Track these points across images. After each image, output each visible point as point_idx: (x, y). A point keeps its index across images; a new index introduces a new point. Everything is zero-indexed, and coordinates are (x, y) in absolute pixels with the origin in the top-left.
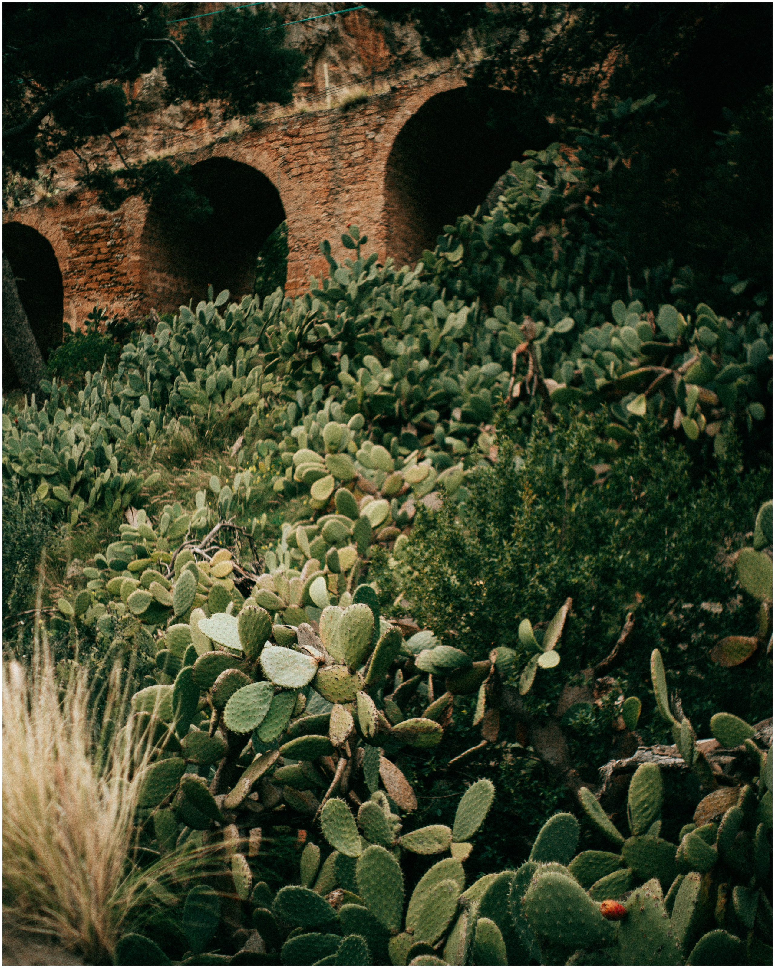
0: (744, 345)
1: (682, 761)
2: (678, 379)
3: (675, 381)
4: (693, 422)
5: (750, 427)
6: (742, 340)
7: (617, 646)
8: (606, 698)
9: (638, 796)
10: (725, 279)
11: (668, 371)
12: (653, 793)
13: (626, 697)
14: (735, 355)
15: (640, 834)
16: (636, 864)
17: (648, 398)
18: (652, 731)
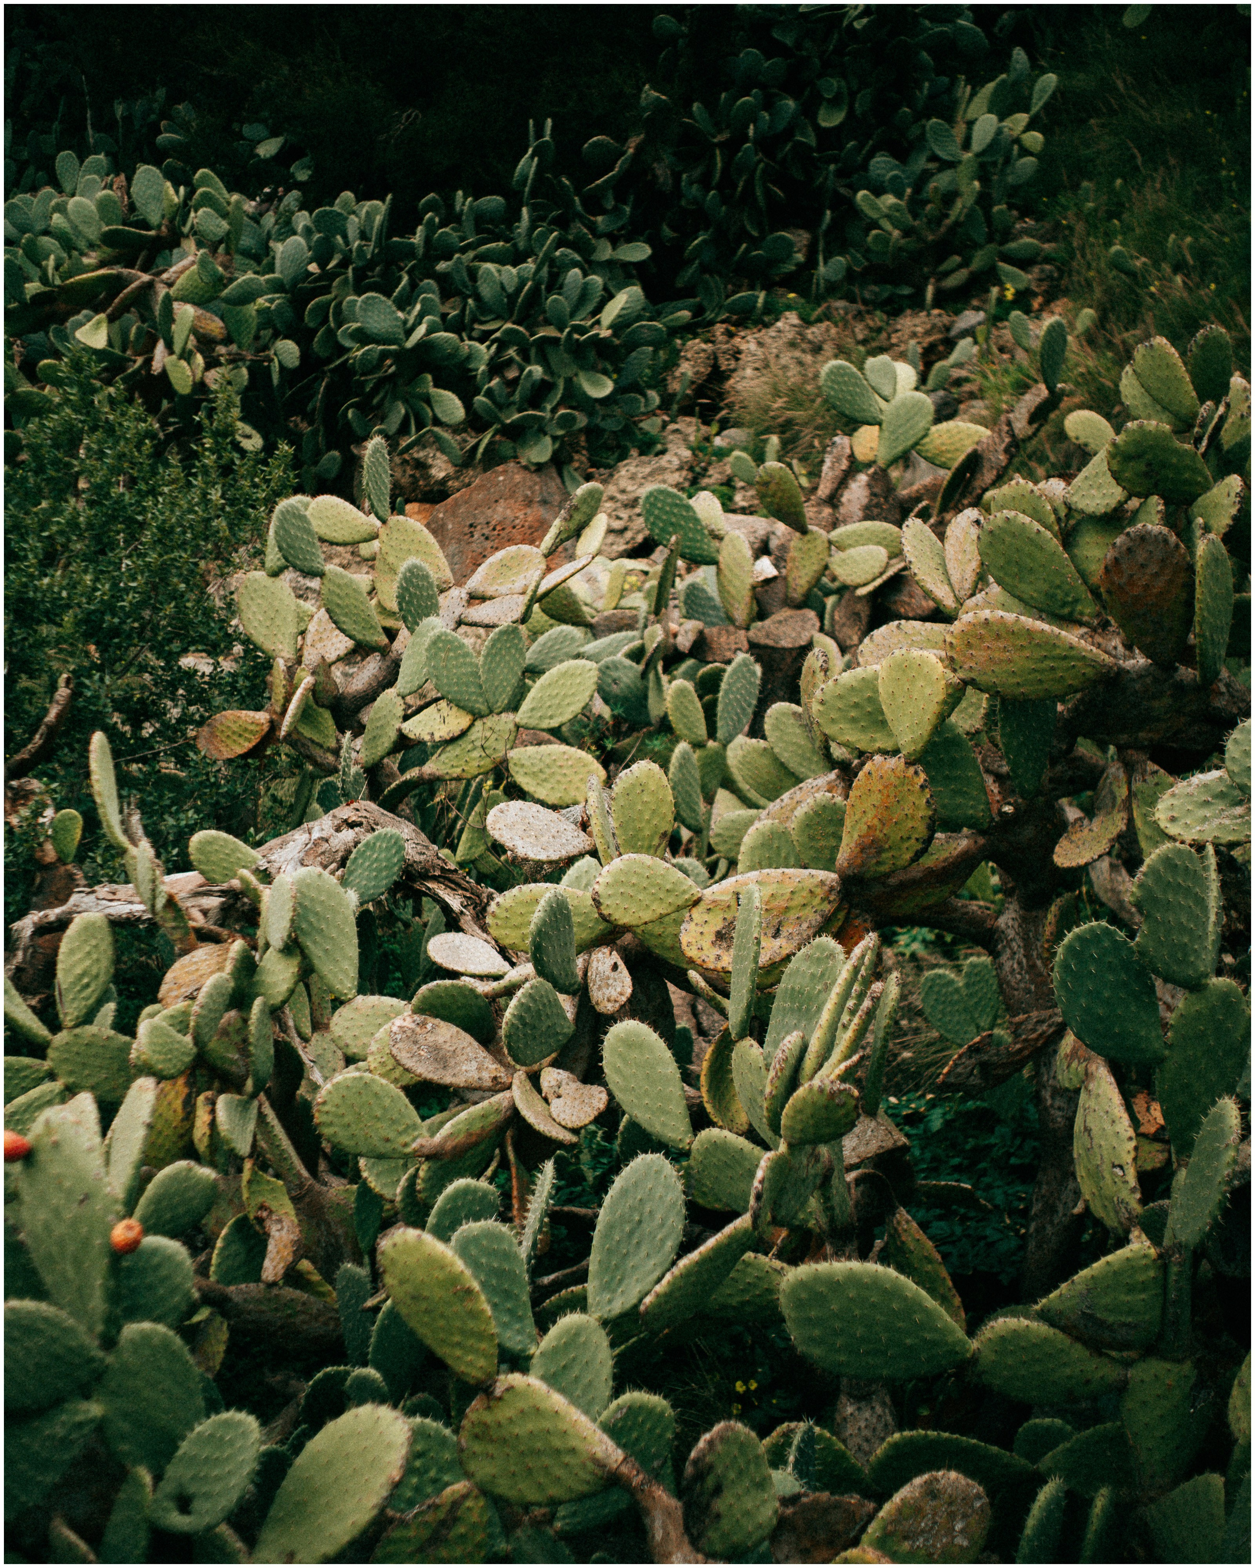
0: (272, 244)
1: (142, 907)
2: (162, 291)
3: (156, 293)
4: (183, 363)
5: (275, 378)
6: (269, 236)
7: (43, 729)
8: (25, 812)
9: (73, 966)
10: (247, 130)
11: (146, 277)
12: (98, 960)
13: (58, 809)
14: (257, 259)
15: (76, 1026)
16: (71, 1073)
17: (111, 319)
18: (99, 860)
